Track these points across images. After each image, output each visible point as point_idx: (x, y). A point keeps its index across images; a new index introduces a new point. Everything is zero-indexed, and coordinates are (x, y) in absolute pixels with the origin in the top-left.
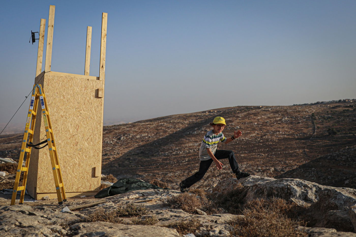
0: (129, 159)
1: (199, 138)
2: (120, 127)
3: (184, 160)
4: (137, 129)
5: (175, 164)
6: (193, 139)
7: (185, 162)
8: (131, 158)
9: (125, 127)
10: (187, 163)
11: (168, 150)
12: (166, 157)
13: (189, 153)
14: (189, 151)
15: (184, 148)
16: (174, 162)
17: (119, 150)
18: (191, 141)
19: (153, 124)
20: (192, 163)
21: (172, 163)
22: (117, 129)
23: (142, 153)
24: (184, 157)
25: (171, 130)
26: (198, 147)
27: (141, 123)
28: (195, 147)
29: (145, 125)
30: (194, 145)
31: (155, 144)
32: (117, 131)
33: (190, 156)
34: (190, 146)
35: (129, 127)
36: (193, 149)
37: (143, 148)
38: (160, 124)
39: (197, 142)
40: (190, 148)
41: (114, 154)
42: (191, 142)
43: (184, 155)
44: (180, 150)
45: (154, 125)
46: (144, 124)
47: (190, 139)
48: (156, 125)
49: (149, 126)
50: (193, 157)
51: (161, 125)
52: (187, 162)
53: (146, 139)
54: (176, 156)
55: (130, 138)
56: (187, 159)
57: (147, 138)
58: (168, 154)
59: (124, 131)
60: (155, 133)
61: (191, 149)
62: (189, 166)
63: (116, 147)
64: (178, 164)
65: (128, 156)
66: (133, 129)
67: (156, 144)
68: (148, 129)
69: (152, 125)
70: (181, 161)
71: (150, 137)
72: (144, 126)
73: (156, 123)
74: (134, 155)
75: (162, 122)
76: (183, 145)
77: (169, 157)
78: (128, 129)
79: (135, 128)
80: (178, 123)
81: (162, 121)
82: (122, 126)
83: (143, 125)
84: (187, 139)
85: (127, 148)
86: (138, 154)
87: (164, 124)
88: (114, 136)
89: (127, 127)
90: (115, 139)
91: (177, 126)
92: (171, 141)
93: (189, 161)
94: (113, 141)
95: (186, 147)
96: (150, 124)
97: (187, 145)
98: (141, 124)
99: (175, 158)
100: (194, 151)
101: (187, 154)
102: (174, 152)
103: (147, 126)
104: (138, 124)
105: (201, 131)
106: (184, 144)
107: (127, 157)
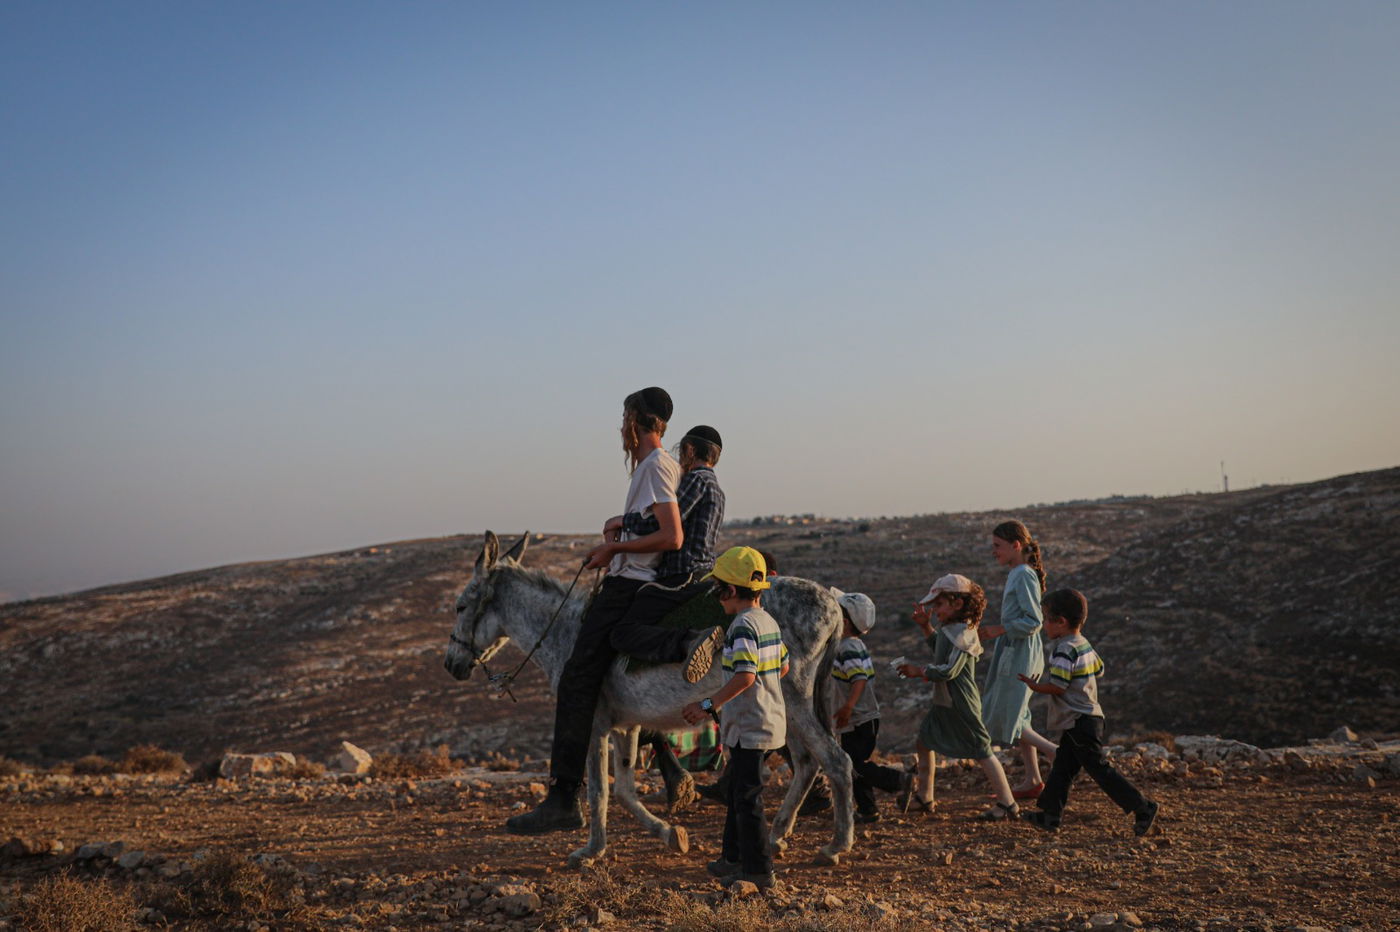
0: (83, 726)
1: (346, 642)
2: (40, 609)
3: (294, 722)
4: (110, 616)
5: (263, 735)
6: (324, 645)
7: (299, 728)
8: (91, 723)
9: (60, 610)
10: (305, 730)
11: (235, 686)
12: (229, 714)
13: (313, 695)
14: (313, 689)
15: (295, 679)
16: (262, 728)
17: (39, 693)
18: (317, 652)
19: (167, 598)
20: (327, 731)
21: (251, 733)
22: (26, 618)
23: (131, 700)
24: (297, 710)
25: (235, 616)
26: (342, 674)
27: (121, 593)
28: (331, 674)
29: (136, 601)
30: (327, 666)
31: (179, 670)
32: (29, 626)
33: (316, 706)
34: (316, 672)
35: (77, 610)
36: (326, 681)
37: (135, 683)
38: (194, 596)
39: (336, 655)
40: (314, 678)
41: (22, 711)
42: (317, 656)
43: (294, 704)
44: (279, 685)
45: (172, 601)
46: (131, 596)
47: (313, 647)
48: (181, 598)
49: (152, 602)
50: (327, 710)
51: (199, 600)
52: (307, 725)
53: (143, 650)
54: (267, 708)
55: (80, 649)
56: (306, 718)
57: (146, 646)
58: (235, 700)
59: (59, 622)
60: (178, 630)
61: (320, 682)
62: (313, 740)
63: (28, 684)
64: (273, 736)
65: (75, 714)
66: (91, 615)
67: (182, 667)
68: (150, 616)
69: (166, 602)
70: (285, 724)
71: (157, 645)
72: (135, 605)
73: (177, 592)
74: (99, 709)
75: (203, 590)
76: (291, 669)
77: (238, 713)
78: (72, 616)
79: (99, 613)
80: (260, 592)
81: (199, 585)
82: (47, 606)
83: (131, 600)
84: (300, 648)
85: (69, 685)
86: (116, 706)
87: (208, 597)
88: (19, 642)
89: (69, 610)
90: (21, 652)
91: (256, 602)
92: (242, 656)
93: (312, 723)
94: (13, 661)
95: (302, 674)
96: (157, 598)
97: (304, 667)
98: (119, 597)
99: (264, 714)
100: (330, 687)
101: (305, 698)
102: (257, 693)
103: (146, 604)
104: (111, 597)
105: (349, 619)
106: (293, 663)
107: (73, 720)
